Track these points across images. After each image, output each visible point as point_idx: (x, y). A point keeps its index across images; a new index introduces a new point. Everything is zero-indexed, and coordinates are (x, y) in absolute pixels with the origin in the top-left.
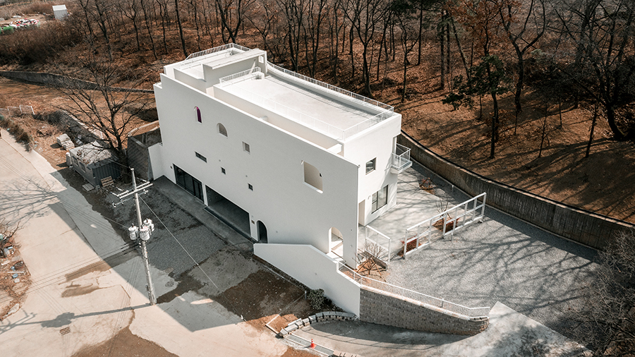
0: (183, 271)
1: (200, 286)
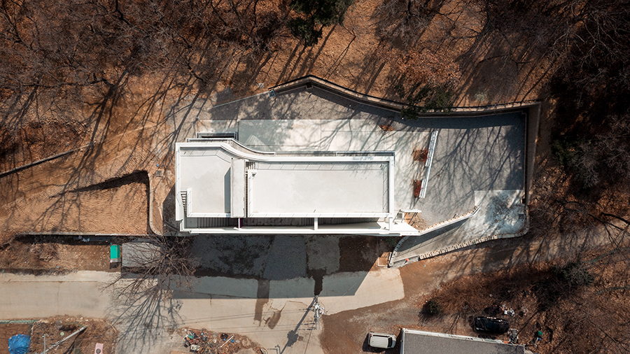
0: (305, 270)
1: (325, 271)
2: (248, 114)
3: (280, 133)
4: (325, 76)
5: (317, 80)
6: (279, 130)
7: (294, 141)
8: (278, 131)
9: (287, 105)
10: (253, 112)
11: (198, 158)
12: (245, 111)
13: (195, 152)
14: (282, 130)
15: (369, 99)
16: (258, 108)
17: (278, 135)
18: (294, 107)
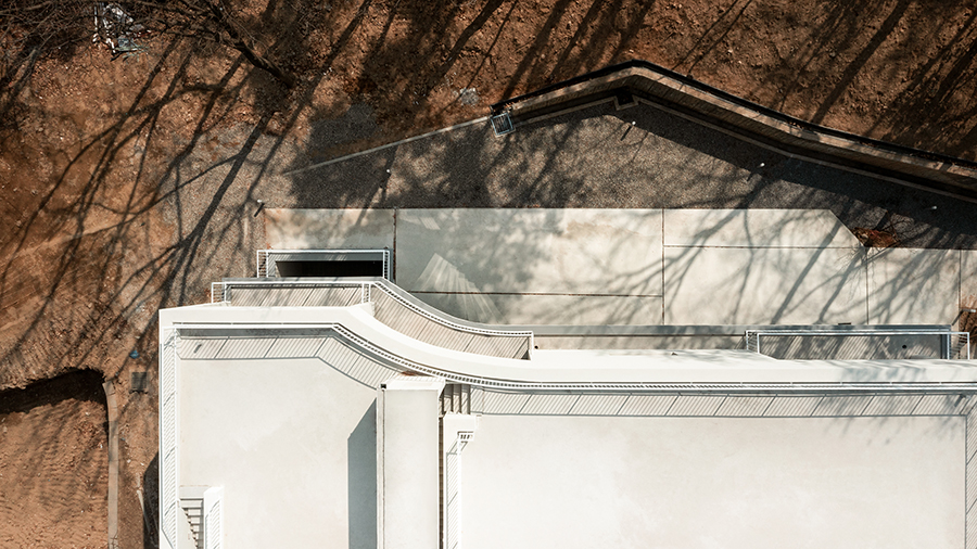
2: (415, 183)
3: (520, 247)
4: (681, 61)
5: (655, 76)
6: (516, 237)
7: (562, 269)
8: (511, 239)
9: (540, 156)
10: (428, 178)
11: (250, 368)
12: (405, 172)
13: (236, 346)
14: (526, 233)
15: (824, 139)
16: (448, 163)
17: (513, 251)
18: (566, 161)
